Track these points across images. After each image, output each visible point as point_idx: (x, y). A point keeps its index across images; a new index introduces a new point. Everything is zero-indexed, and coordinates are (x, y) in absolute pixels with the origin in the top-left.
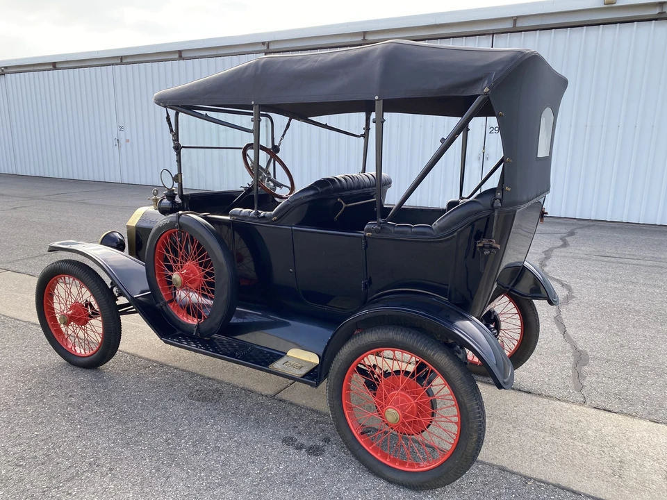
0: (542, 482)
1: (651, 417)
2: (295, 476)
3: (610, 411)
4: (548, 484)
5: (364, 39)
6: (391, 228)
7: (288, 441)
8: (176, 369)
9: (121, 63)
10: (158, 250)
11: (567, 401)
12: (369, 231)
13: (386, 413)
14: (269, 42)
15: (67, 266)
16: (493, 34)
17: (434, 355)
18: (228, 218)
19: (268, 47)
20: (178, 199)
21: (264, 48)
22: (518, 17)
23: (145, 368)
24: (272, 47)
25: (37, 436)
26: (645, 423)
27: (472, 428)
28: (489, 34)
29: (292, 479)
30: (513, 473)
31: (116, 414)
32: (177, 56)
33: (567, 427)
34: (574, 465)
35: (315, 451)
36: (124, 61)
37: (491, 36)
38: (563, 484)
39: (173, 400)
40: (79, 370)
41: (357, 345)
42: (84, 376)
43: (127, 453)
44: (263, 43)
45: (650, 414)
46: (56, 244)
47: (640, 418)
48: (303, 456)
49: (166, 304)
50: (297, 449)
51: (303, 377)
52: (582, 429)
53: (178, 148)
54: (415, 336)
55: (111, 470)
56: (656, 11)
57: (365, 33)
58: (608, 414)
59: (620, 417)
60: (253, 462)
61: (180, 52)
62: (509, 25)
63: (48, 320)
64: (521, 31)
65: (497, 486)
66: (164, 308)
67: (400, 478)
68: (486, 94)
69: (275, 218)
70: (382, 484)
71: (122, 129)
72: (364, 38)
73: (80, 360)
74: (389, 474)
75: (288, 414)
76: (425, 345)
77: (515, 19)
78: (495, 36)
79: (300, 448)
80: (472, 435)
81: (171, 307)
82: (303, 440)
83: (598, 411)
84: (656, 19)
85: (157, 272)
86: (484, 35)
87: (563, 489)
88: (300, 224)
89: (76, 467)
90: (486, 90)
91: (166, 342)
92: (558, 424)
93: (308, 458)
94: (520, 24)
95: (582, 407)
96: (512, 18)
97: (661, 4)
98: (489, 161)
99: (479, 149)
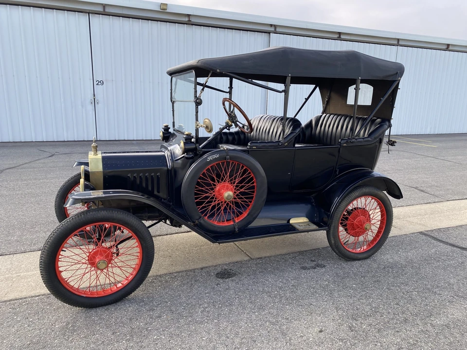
7: (304, 268)
18: (247, 148)
20: (194, 141)
22: (106, 5)
28: (86, 12)
35: (318, 266)
37: (88, 14)
51: (319, 228)
56: (186, 19)
62: (100, 9)
64: (109, 15)
69: (287, 144)
77: (104, 6)
78: (90, 15)
79: (314, 268)
84: (186, 24)
86: (82, 12)
90: (400, 78)
93: (325, 269)
94: (108, 10)
96: (102, 4)
97: (189, 16)
98: (99, 105)
99: (91, 96)
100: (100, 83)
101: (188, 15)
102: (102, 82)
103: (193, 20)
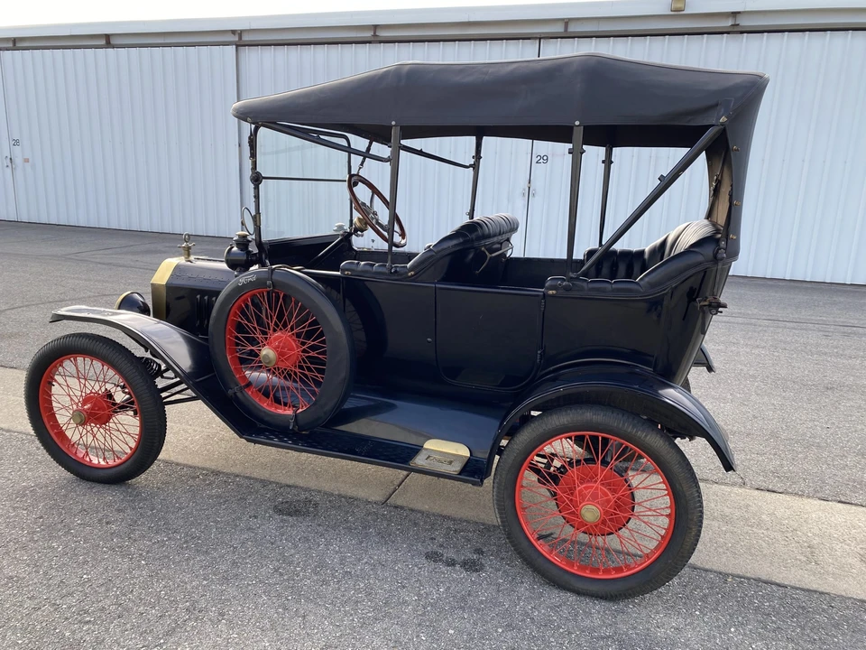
0: (741, 577)
1: (819, 495)
2: (463, 599)
3: (774, 492)
4: (749, 579)
5: (375, 35)
6: (585, 285)
7: (433, 557)
8: (237, 476)
9: (15, 48)
10: (231, 317)
11: (726, 484)
12: (552, 288)
13: (583, 511)
14: (241, 31)
15: (85, 341)
16: (540, 39)
17: (646, 436)
18: (339, 273)
19: (240, 38)
20: (253, 249)
21: (236, 38)
22: (570, 20)
23: (194, 478)
24: (246, 38)
25: (89, 580)
26: (815, 502)
27: (692, 520)
28: (535, 38)
29: (462, 602)
30: (706, 570)
31: (186, 542)
32: (103, 42)
33: (738, 513)
34: (765, 556)
35: (470, 566)
36: (18, 45)
37: (538, 41)
38: (764, 577)
39: (256, 517)
40: (99, 487)
41: (541, 430)
42: (111, 495)
43: (232, 591)
44: (233, 32)
45: (816, 491)
46: (62, 312)
47: (808, 497)
48: (459, 574)
49: (241, 390)
50: (448, 565)
51: (460, 474)
52: (755, 514)
53: (257, 179)
54: (620, 416)
55: (222, 614)
56: (728, 23)
57: (376, 27)
58: (773, 495)
59: (788, 498)
60: (404, 587)
61: (108, 37)
62: (559, 29)
63: (45, 420)
64: (574, 37)
65: (697, 587)
66: (239, 394)
67: (594, 588)
68: (722, 124)
69: (413, 273)
70: (572, 598)
71: (16, 143)
72: (375, 33)
73: (101, 473)
74: (579, 585)
75: (415, 523)
76: (634, 426)
77: (567, 22)
78: (542, 41)
79: (451, 563)
80: (691, 529)
81: (250, 393)
82: (450, 554)
83: (762, 493)
84: (728, 33)
85: (228, 347)
86: (529, 39)
87: (766, 582)
88: (445, 280)
89: (170, 616)
90: (723, 119)
91: (248, 440)
92: (727, 511)
93: (468, 575)
94: (573, 28)
95: (743, 489)
96: (563, 19)
97: (735, 14)
98: (537, 197)
99: (523, 183)
100: (541, 161)
101: (733, 13)
102: (545, 158)
103: (745, 22)
